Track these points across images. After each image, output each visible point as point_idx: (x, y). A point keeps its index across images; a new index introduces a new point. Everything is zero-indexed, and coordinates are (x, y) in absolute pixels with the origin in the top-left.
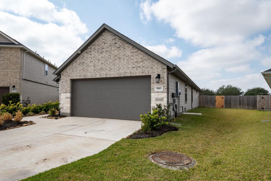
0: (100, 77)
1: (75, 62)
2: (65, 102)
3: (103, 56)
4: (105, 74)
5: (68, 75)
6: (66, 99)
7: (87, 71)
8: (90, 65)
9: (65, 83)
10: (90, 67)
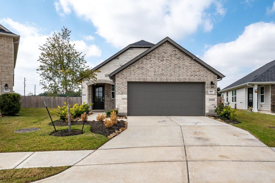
0: (161, 81)
1: (133, 66)
2: (122, 103)
3: (164, 63)
4: (165, 78)
5: (125, 78)
6: (123, 100)
7: (147, 75)
8: (150, 70)
9: (121, 85)
10: (150, 72)
